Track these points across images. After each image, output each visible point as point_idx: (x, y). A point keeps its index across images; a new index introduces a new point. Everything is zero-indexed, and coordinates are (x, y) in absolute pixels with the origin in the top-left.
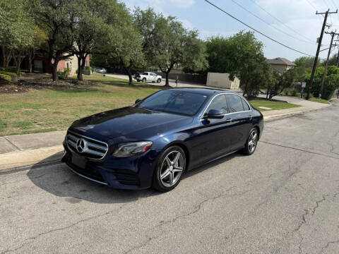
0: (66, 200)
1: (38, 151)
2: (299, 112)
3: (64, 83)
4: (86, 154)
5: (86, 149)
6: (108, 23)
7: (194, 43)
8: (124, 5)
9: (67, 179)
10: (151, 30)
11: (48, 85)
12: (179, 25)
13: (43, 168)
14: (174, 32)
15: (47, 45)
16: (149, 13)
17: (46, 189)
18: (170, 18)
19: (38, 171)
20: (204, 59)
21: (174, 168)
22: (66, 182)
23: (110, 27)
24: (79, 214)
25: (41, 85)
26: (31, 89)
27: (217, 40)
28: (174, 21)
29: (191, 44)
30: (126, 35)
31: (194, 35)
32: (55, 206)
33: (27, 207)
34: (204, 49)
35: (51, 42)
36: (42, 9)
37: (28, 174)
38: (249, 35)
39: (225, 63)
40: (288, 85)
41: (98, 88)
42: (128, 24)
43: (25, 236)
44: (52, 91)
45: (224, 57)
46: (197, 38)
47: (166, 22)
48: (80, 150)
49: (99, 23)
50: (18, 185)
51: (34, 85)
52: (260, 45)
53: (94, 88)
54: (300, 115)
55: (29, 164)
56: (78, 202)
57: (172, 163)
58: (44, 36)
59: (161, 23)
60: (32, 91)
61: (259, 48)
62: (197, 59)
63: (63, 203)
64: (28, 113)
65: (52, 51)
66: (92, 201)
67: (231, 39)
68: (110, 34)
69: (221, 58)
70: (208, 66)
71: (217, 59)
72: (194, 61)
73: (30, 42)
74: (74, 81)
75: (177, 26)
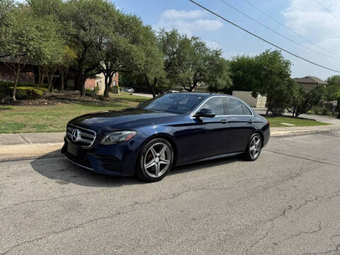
0: (57, 182)
2: (326, 129)
3: (90, 99)
4: (79, 143)
6: (132, 43)
7: (218, 63)
8: (151, 28)
9: (64, 168)
10: (175, 50)
11: (75, 100)
12: (203, 45)
13: (46, 159)
14: (198, 51)
15: (77, 63)
16: (174, 34)
17: (43, 175)
18: (194, 38)
19: (41, 163)
20: (228, 77)
21: (160, 160)
22: (62, 170)
23: (134, 47)
24: (63, 192)
25: (69, 100)
26: (59, 103)
27: (243, 59)
28: (198, 41)
29: (215, 63)
30: (149, 54)
31: (217, 54)
32: (45, 185)
33: (20, 184)
34: (228, 68)
35: (80, 60)
36: (73, 31)
37: (31, 163)
38: (276, 54)
39: (251, 82)
40: (316, 103)
41: (122, 104)
42: (152, 44)
43: (9, 202)
44: (78, 105)
45: (250, 76)
46: (221, 56)
47: (189, 42)
48: (74, 139)
49: (123, 42)
50: (20, 169)
51: (63, 100)
52: (287, 63)
53: (119, 103)
54: (326, 133)
55: (36, 155)
56: (66, 184)
57: (158, 154)
58: (73, 54)
59: (185, 42)
60: (60, 104)
61: (287, 66)
62: (220, 77)
63: (53, 183)
64: (47, 119)
65: (81, 69)
66: (79, 184)
67: (257, 57)
68: (132, 53)
69: (247, 76)
70: (231, 83)
71: (243, 77)
72: (217, 78)
73: (60, 60)
74: (100, 98)
75: (200, 46)
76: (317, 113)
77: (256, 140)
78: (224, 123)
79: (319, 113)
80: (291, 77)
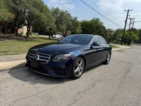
0: (29, 83)
1: (13, 62)
2: (120, 49)
3: (21, 38)
4: (39, 61)
5: (38, 59)
6: (41, 12)
7: (76, 22)
8: (47, 6)
9: (28, 74)
10: (58, 16)
11: (14, 38)
12: (70, 15)
13: (15, 70)
14: (68, 17)
15: (14, 21)
16: (57, 9)
17: (18, 79)
18: (66, 12)
19: (13, 71)
20: (80, 29)
21: (80, 68)
22: (28, 76)
23: (42, 14)
24: (37, 89)
25: (11, 38)
26: (6, 40)
27: (85, 21)
28: (68, 13)
29: (75, 22)
30: (48, 17)
31: (76, 19)
32: (25, 86)
33: (10, 87)
34: (80, 25)
35: (15, 20)
37: (8, 72)
38: (97, 19)
39: (88, 30)
40: (115, 39)
41: (36, 40)
42: (49, 13)
43: (10, 101)
44: (16, 41)
45: (88, 28)
46: (77, 20)
47: (64, 13)
49: (37, 12)
50: (4, 77)
51: (8, 38)
52: (102, 23)
53: (34, 40)
55: (9, 68)
56: (35, 84)
57: (79, 65)
59: (62, 13)
61: (102, 24)
62: (77, 28)
63: (28, 84)
64: (6, 48)
65: (16, 24)
66: (42, 83)
67: (90, 21)
68: (41, 16)
69: (87, 28)
70: (81, 31)
71: (85, 29)
72: (76, 29)
73: (6, 19)
74: (25, 37)
75: (69, 15)
76: (113, 43)
77: (109, 55)
78: (100, 48)
79: (114, 43)
80: (106, 29)
